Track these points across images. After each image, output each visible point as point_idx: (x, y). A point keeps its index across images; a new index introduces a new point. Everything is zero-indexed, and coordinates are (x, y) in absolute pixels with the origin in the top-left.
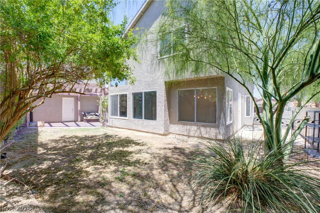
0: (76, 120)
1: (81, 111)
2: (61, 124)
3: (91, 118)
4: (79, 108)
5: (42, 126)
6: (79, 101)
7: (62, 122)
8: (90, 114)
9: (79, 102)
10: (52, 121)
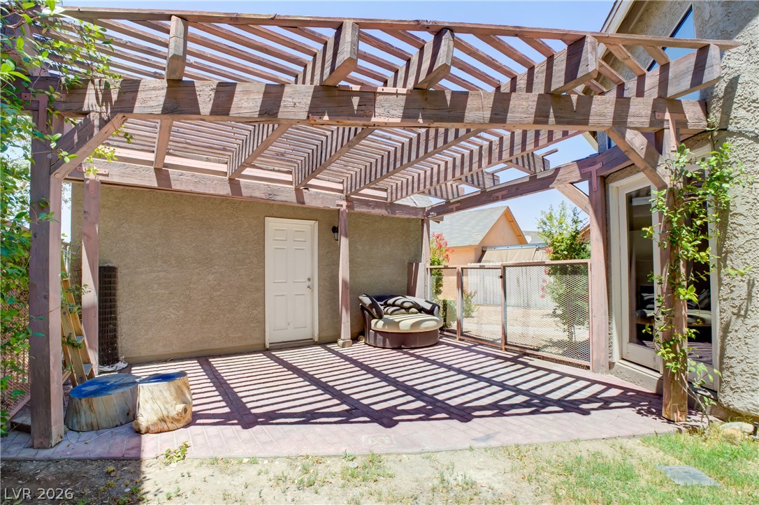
0: (329, 334)
1: (353, 290)
2: (260, 358)
3: (414, 325)
4: (344, 273)
5: (174, 420)
6: (346, 236)
7: (266, 351)
8: (393, 305)
9: (344, 243)
10: (218, 345)
